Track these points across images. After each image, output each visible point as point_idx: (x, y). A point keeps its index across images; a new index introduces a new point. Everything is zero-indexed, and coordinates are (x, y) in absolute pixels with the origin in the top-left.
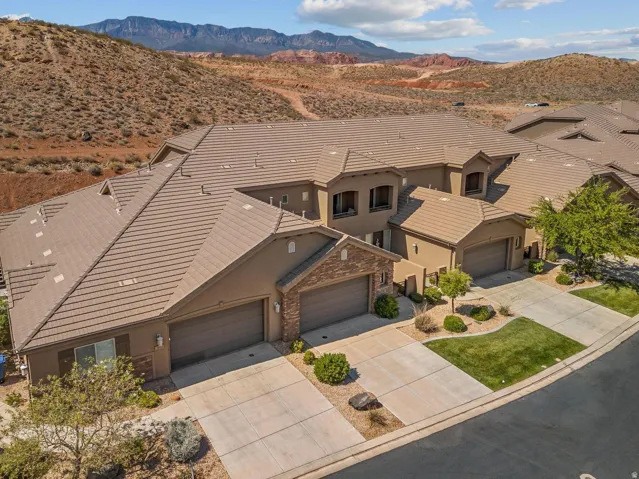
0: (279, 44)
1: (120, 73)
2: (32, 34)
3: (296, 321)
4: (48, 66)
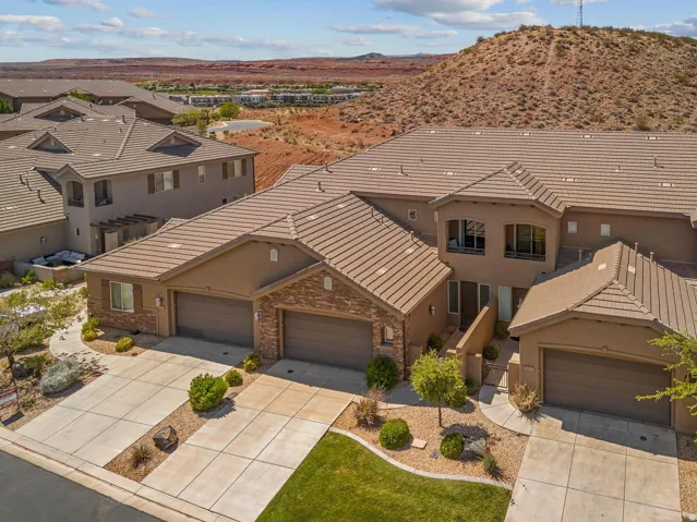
1: (610, 72)
2: (542, 39)
3: (273, 340)
4: (539, 69)
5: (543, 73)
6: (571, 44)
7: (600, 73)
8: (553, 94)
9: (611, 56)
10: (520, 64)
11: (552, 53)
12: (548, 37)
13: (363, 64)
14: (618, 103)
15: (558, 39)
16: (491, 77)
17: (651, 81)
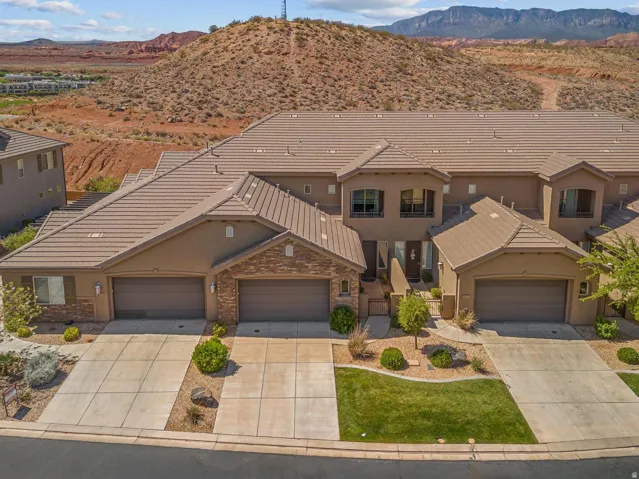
0: (619, 25)
1: (346, 63)
2: (282, 30)
3: (232, 307)
4: (285, 58)
5: (290, 62)
6: (308, 36)
7: (338, 63)
8: (305, 82)
9: (341, 48)
10: (267, 53)
11: (293, 43)
12: (286, 29)
13: (31, 50)
14: (361, 90)
15: (295, 31)
16: (242, 66)
17: (379, 70)
